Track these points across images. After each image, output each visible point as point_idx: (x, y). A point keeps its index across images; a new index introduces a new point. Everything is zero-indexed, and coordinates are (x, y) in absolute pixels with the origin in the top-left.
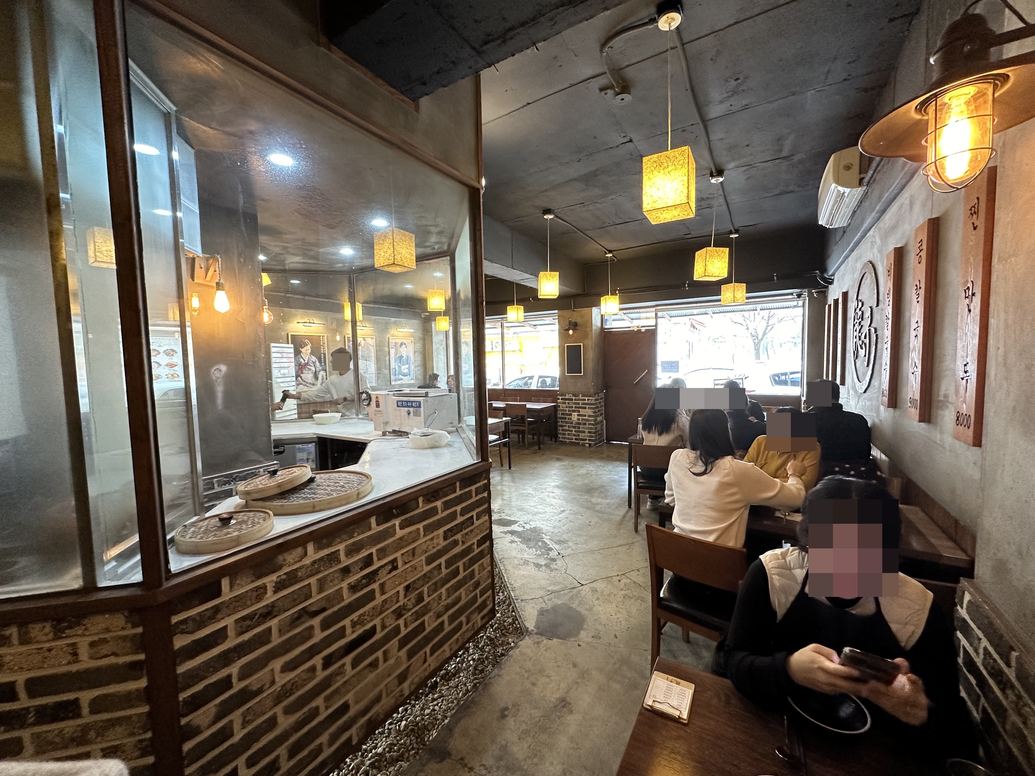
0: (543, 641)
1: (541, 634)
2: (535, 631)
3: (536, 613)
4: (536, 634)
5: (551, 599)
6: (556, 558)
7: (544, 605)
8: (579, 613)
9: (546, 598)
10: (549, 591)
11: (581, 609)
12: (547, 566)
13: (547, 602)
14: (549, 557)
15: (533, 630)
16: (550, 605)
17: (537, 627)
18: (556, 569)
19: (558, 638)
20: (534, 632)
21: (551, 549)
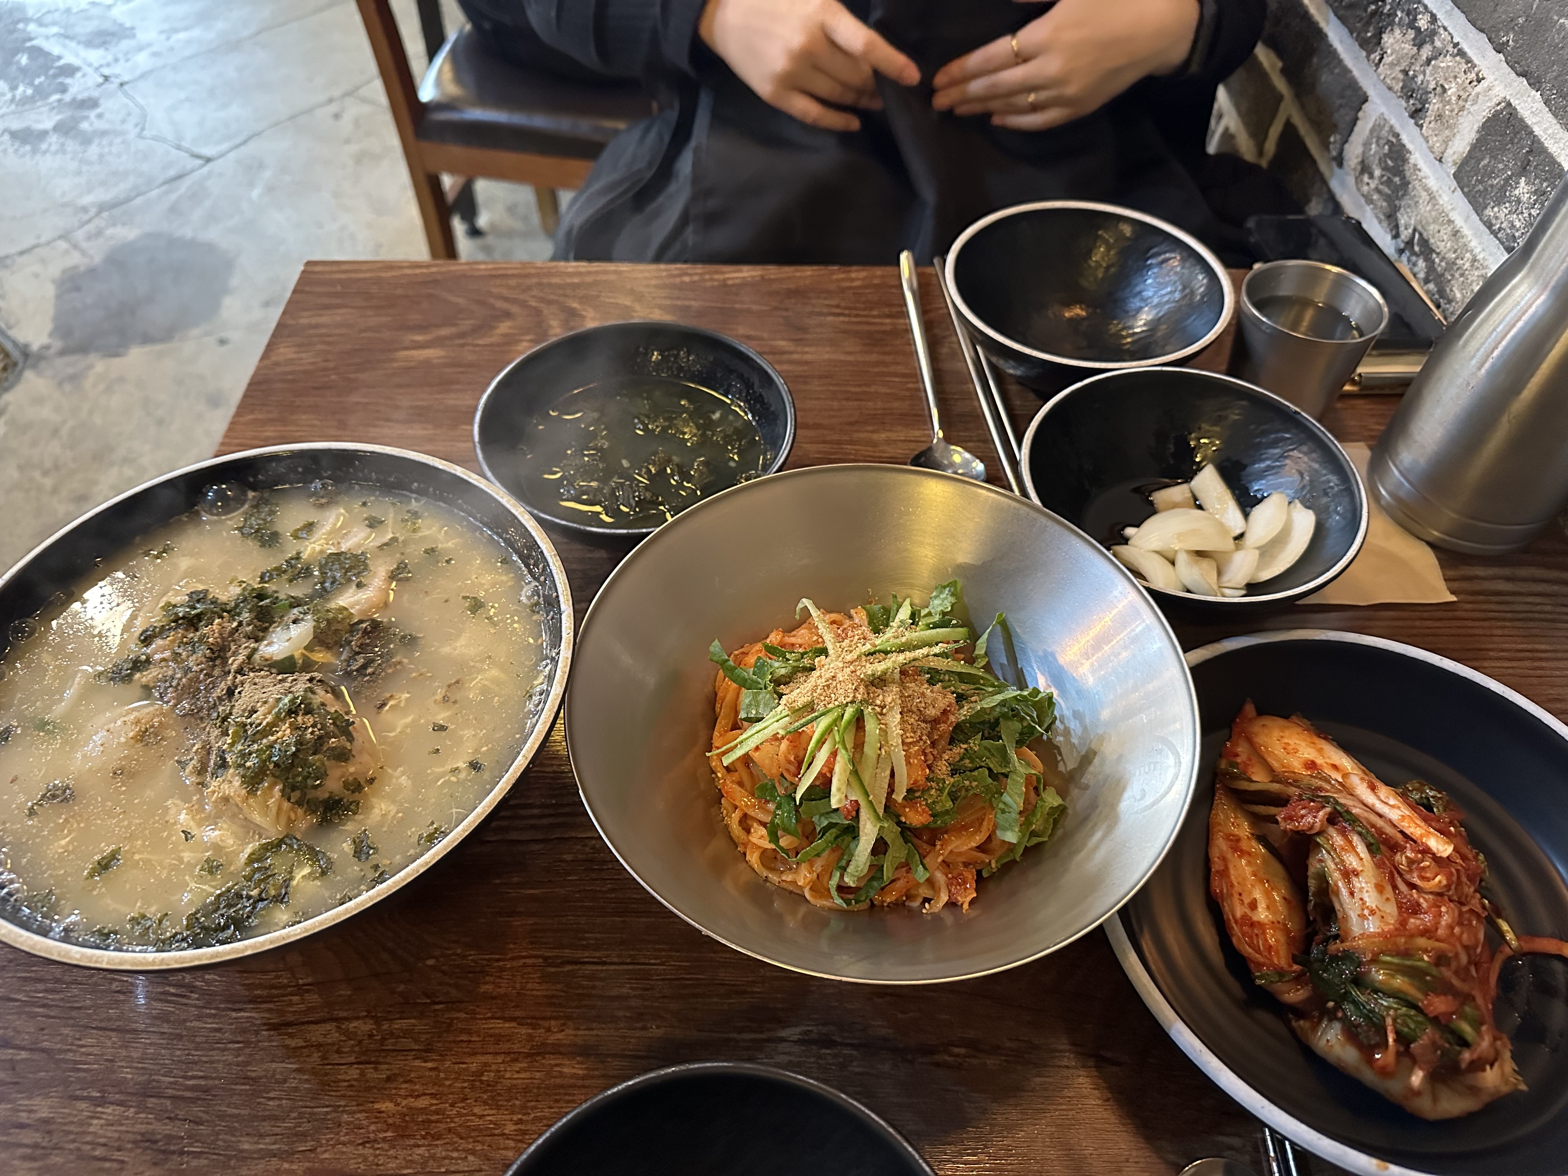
0: (90, 367)
1: (83, 349)
2: (58, 345)
3: (50, 291)
4: (63, 353)
5: (99, 233)
6: (95, 94)
7: (75, 259)
8: (210, 248)
9: (80, 235)
10: (85, 209)
11: (212, 235)
12: (64, 129)
13: (85, 245)
14: (67, 97)
15: (47, 347)
16: (97, 253)
17: (62, 329)
18: (104, 133)
19: (147, 339)
20: (52, 351)
21: (70, 70)
